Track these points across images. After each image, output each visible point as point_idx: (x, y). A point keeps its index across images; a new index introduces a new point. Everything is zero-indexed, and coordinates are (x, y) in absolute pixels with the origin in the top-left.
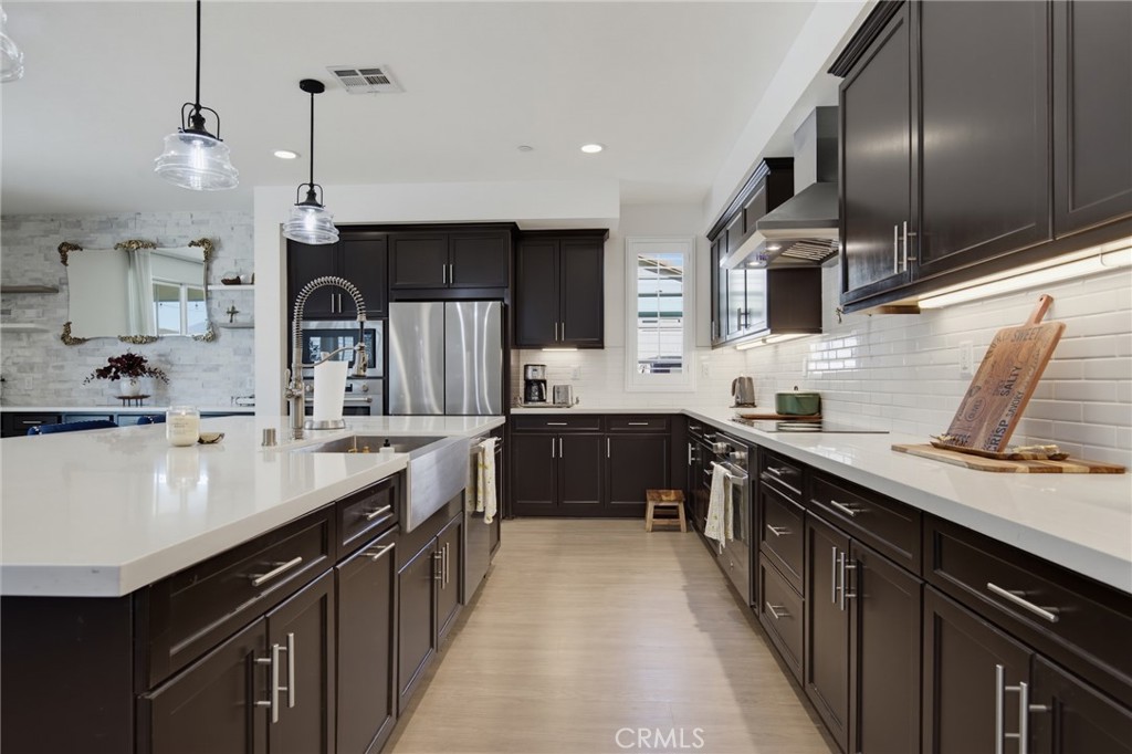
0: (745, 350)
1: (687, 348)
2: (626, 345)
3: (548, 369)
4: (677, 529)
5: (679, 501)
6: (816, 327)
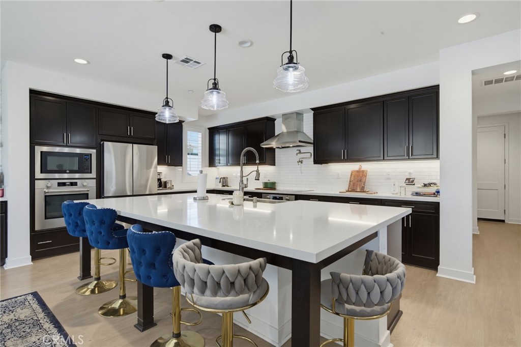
6: (274, 164)
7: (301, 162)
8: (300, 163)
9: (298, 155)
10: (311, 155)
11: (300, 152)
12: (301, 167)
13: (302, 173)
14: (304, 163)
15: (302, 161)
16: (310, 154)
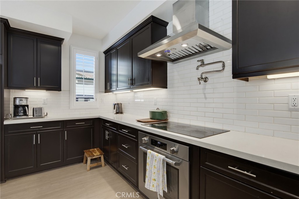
0: (116, 94)
1: (96, 92)
2: (70, 90)
3: (29, 100)
4: (101, 166)
5: (101, 155)
6: (165, 86)
7: (206, 80)
8: (202, 82)
9: (200, 68)
10: (224, 66)
11: (203, 64)
12: (204, 89)
13: (206, 98)
14: (209, 81)
15: (206, 78)
16: (221, 64)
